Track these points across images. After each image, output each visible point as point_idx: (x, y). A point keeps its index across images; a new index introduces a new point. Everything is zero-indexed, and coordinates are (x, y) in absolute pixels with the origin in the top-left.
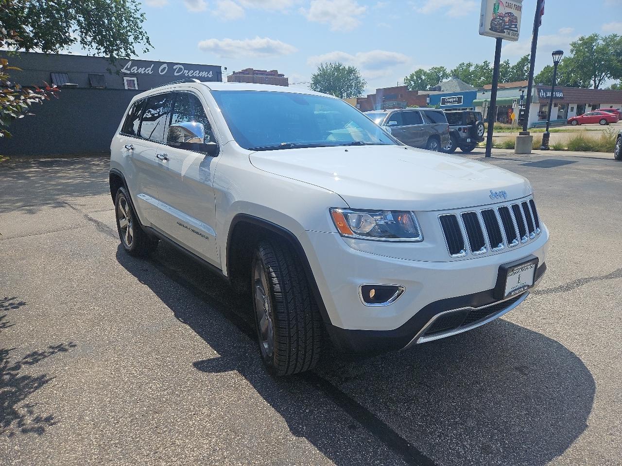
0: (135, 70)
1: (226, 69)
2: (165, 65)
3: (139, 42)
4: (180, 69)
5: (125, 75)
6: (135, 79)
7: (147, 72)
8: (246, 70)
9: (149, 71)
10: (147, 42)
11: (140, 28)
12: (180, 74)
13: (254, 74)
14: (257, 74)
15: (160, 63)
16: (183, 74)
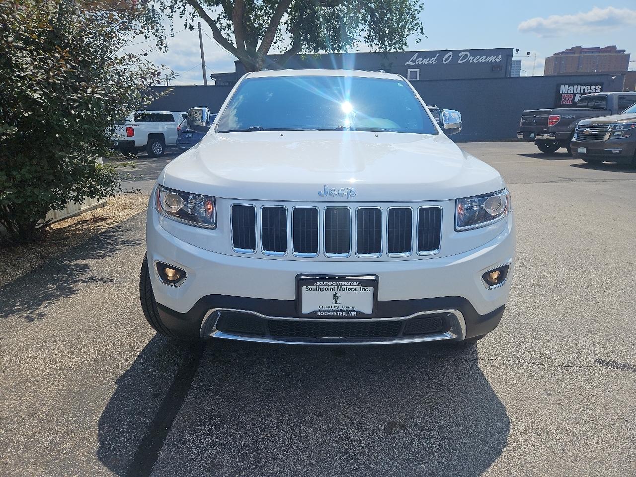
0: (419, 61)
1: (518, 50)
2: (451, 54)
3: (413, 34)
4: (466, 56)
5: (410, 67)
6: (418, 70)
7: (430, 63)
8: (572, 49)
9: (433, 61)
10: (421, 32)
11: (417, 19)
12: (464, 61)
13: (581, 53)
14: (586, 52)
15: (444, 52)
16: (468, 61)
